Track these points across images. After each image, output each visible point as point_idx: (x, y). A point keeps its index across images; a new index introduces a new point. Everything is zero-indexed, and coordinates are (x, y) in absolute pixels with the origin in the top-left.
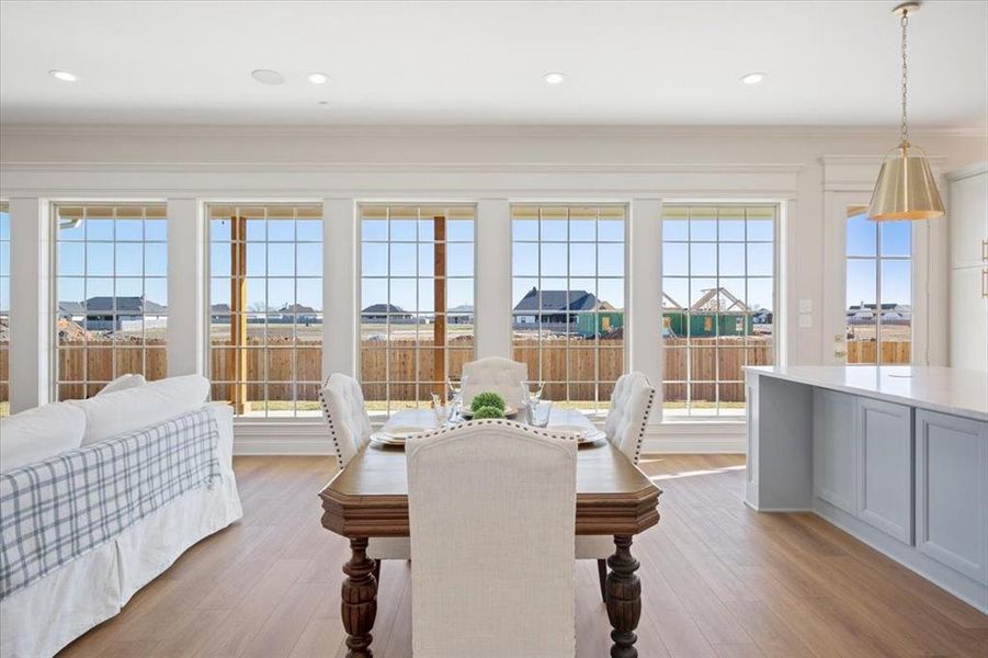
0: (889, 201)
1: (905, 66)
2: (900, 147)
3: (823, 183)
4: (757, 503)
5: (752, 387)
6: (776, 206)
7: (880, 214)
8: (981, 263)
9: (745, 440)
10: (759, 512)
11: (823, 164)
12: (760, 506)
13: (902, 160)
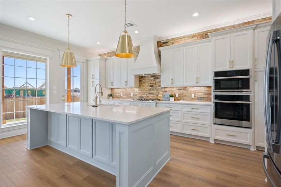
0: (65, 62)
1: (69, 30)
2: (68, 49)
3: (59, 56)
4: (29, 148)
5: (28, 112)
6: (46, 59)
7: (63, 64)
8: (92, 79)
9: (26, 129)
10: (30, 150)
11: (59, 51)
12: (30, 148)
13: (68, 52)
